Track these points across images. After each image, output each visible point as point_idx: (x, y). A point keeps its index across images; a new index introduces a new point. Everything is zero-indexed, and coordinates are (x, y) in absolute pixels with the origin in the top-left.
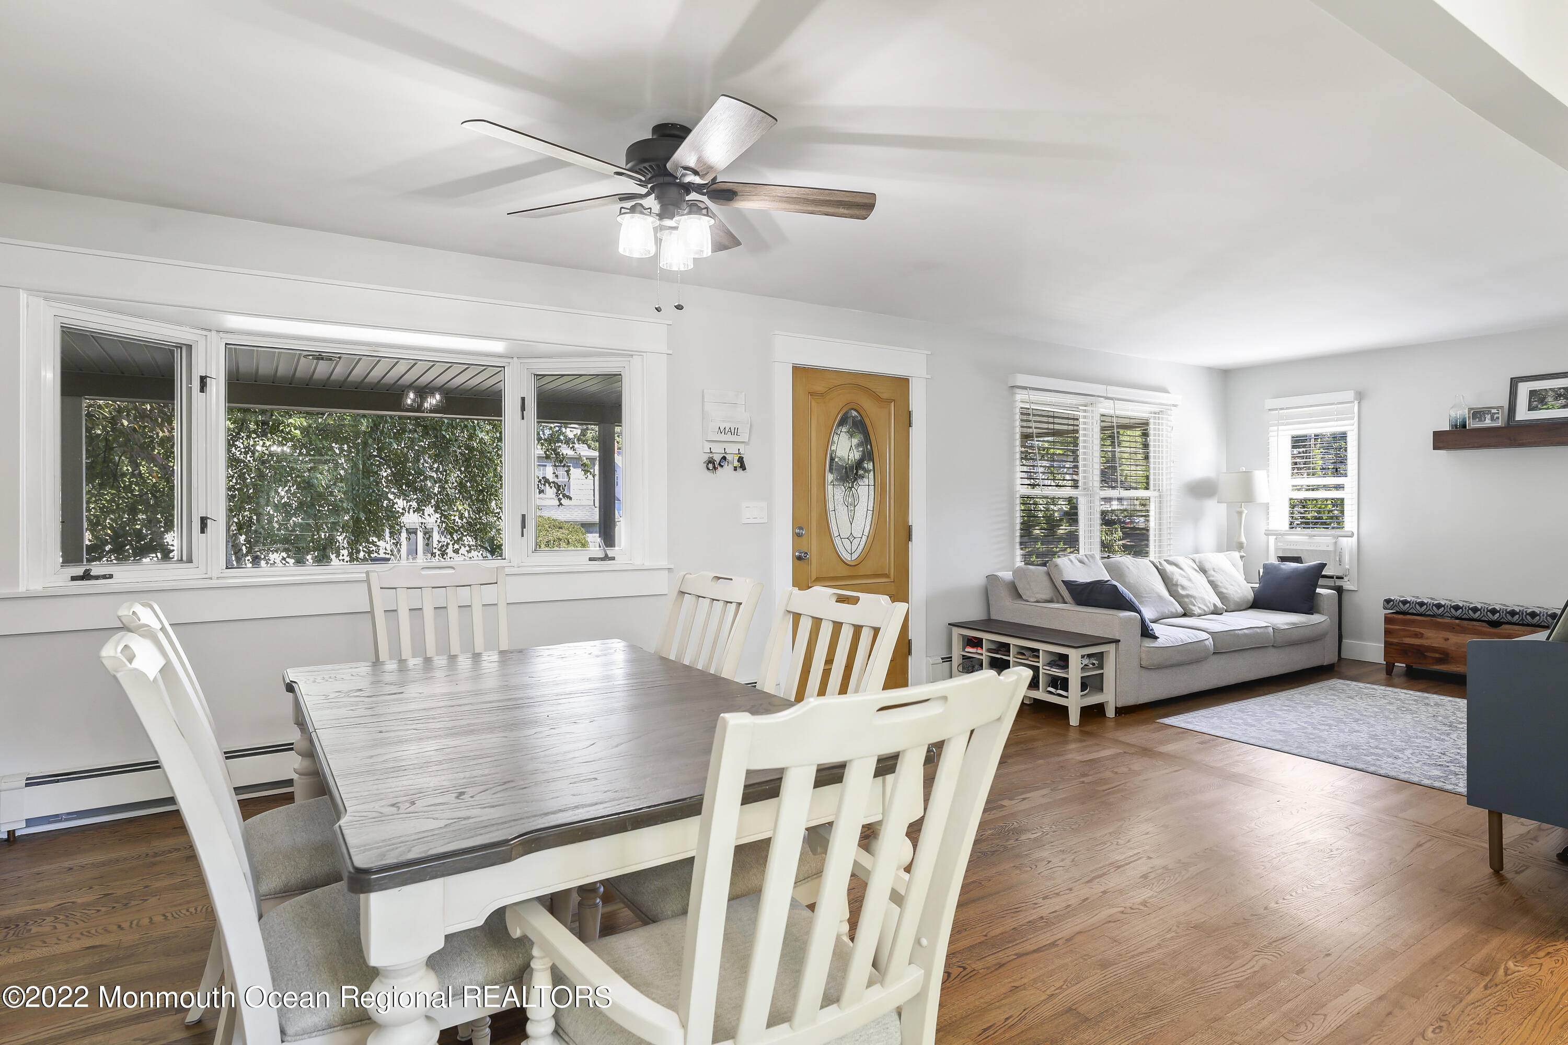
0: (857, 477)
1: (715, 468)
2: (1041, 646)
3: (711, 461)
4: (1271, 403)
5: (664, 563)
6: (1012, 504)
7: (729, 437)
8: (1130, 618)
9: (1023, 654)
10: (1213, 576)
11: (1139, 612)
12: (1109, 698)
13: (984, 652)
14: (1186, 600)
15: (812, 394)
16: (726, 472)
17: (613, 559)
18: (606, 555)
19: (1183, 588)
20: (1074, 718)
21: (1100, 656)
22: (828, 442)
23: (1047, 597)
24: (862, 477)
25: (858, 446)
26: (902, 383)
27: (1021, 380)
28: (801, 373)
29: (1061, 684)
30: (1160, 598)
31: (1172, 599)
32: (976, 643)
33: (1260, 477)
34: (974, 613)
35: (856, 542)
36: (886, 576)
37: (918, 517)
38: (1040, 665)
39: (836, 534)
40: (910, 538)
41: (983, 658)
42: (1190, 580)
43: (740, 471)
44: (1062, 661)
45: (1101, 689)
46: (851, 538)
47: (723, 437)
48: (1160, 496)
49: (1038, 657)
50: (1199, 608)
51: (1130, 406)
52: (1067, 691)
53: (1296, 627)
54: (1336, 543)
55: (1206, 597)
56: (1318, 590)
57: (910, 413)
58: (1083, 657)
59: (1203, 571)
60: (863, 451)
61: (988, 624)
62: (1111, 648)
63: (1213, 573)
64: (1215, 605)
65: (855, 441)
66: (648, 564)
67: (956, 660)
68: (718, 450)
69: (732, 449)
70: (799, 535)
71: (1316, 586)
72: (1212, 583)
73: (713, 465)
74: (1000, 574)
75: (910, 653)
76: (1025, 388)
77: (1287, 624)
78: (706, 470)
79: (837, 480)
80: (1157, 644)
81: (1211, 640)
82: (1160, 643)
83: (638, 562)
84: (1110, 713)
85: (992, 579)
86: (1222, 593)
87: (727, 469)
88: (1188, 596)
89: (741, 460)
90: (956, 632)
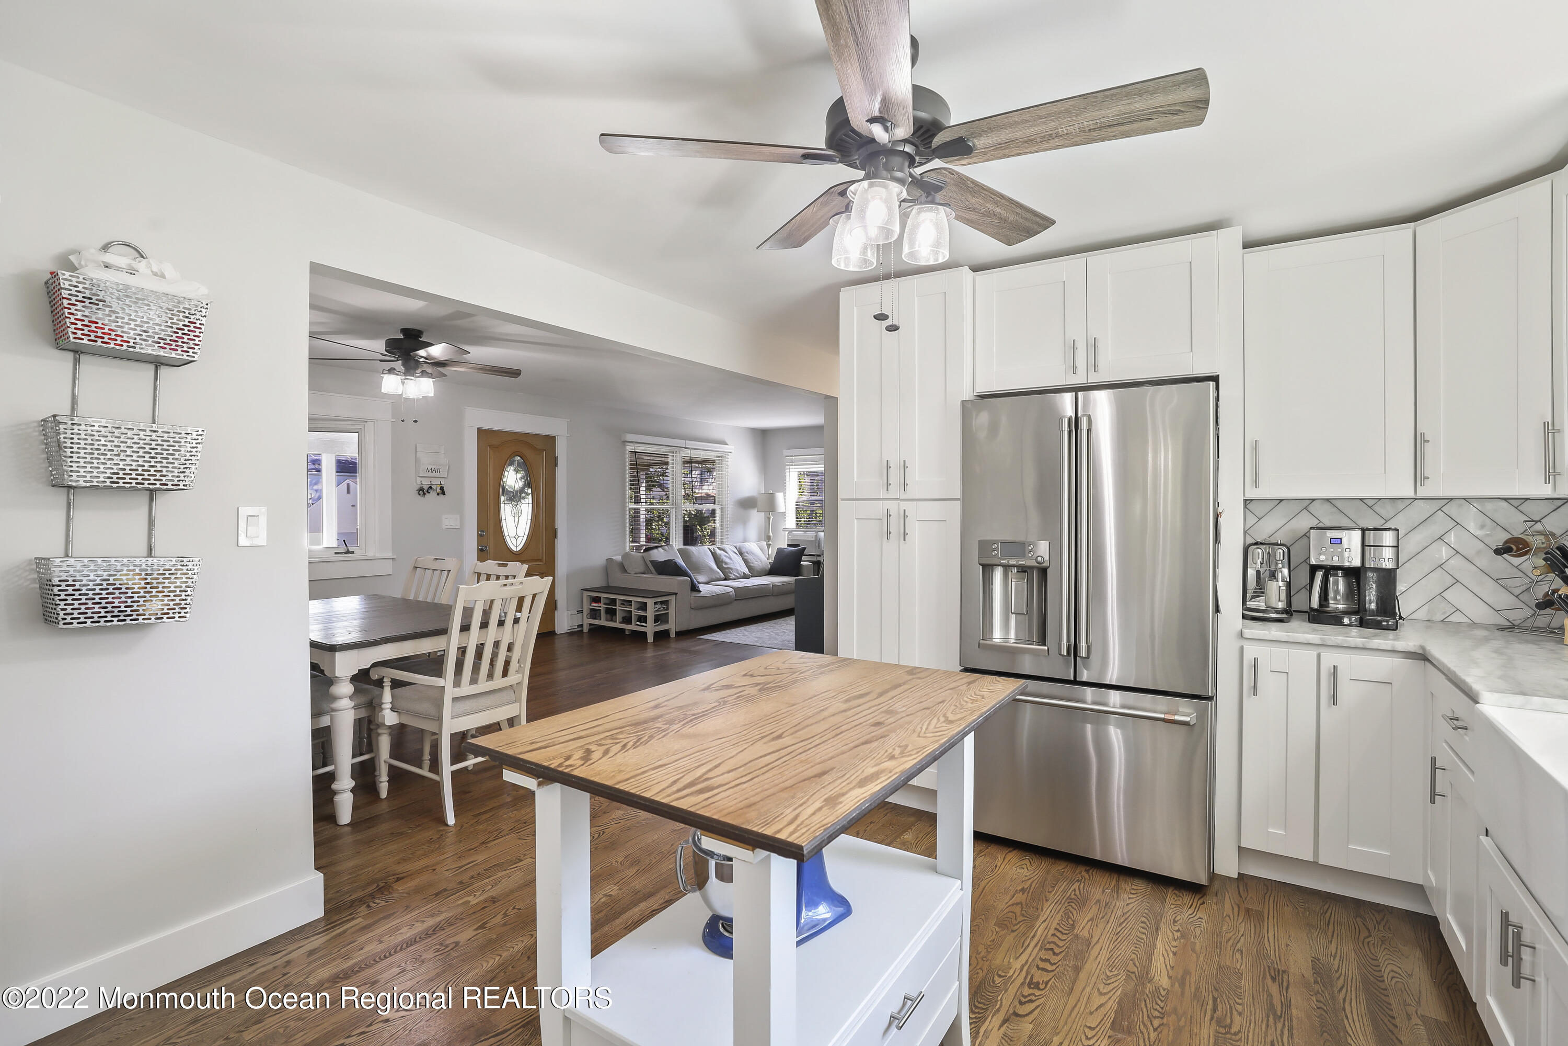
0: (521, 498)
1: (424, 494)
2: (633, 599)
3: (421, 489)
4: (786, 452)
5: (390, 555)
6: (624, 515)
7: (434, 474)
8: (684, 581)
9: (624, 604)
10: (746, 556)
11: (690, 577)
12: (672, 626)
13: (602, 605)
14: (727, 570)
15: (490, 446)
16: (432, 495)
17: (353, 553)
18: (348, 550)
19: (726, 563)
20: (650, 639)
21: (666, 603)
22: (501, 476)
23: (642, 570)
24: (524, 498)
25: (521, 478)
26: (550, 440)
27: (630, 437)
28: (483, 434)
29: (643, 619)
30: (711, 569)
31: (718, 570)
32: (597, 600)
33: (779, 496)
34: (599, 582)
35: (520, 540)
36: (540, 560)
37: (561, 523)
38: (633, 610)
39: (506, 534)
40: (555, 536)
41: (602, 609)
42: (731, 559)
43: (441, 496)
44: (643, 607)
45: (667, 622)
46: (517, 537)
47: (430, 474)
48: (722, 508)
49: (631, 605)
50: (734, 575)
51: (702, 453)
52: (646, 623)
53: (785, 584)
54: (816, 536)
55: (739, 568)
56: (802, 563)
57: (556, 459)
58: (655, 603)
59: (741, 553)
60: (525, 482)
61: (607, 589)
62: (672, 598)
63: (746, 554)
64: (744, 573)
65: (519, 476)
66: (378, 555)
67: (586, 611)
68: (426, 483)
69: (436, 482)
70: (481, 536)
71: (801, 560)
72: (746, 561)
73: (422, 491)
74: (614, 558)
75: (556, 608)
76: (632, 442)
77: (781, 582)
78: (419, 496)
79: (507, 500)
80: (700, 595)
81: (734, 592)
82: (703, 594)
83: (371, 554)
84: (673, 635)
85: (610, 561)
86: (750, 566)
87: (433, 494)
88: (728, 568)
89: (442, 488)
90: (586, 594)
